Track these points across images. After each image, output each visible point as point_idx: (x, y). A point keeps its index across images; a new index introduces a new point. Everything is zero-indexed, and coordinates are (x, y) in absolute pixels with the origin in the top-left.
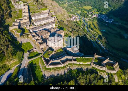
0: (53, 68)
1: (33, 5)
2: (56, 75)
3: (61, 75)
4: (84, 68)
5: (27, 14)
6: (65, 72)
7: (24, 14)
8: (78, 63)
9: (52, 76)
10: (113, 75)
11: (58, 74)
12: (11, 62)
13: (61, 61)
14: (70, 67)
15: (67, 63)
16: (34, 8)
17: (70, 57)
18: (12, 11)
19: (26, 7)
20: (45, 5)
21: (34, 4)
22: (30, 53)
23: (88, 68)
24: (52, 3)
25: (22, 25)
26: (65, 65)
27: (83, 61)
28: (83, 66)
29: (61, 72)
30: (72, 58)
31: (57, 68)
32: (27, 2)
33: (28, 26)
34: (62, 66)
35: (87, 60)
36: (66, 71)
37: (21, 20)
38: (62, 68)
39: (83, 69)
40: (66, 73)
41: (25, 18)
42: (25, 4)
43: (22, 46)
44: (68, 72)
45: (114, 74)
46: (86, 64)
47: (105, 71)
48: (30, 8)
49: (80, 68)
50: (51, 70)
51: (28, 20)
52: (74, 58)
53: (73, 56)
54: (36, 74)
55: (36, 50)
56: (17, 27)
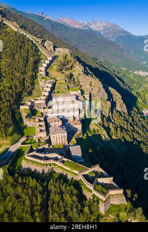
0: (31, 161)
1: (61, 83)
2: (33, 170)
3: (39, 173)
4: (70, 177)
5: (47, 94)
6: (43, 171)
7: (43, 93)
8: (65, 167)
9: (29, 170)
10: (100, 201)
11: (36, 170)
12: (5, 142)
13: (45, 157)
14: (52, 168)
15: (51, 162)
16: (61, 87)
17: (60, 157)
18: (34, 88)
19: (50, 85)
20: (81, 84)
21: (64, 81)
22: (27, 139)
23: (74, 178)
24: (91, 82)
25: (36, 106)
26: (47, 163)
27: (71, 166)
28: (68, 173)
29: (40, 169)
30: (62, 158)
31: (36, 162)
32: (57, 79)
33: (42, 108)
34: (42, 162)
35: (76, 168)
36: (46, 171)
37: (35, 100)
38: (41, 164)
39: (68, 177)
40: (45, 172)
41: (43, 98)
42: (52, 80)
43: (25, 129)
44: (48, 173)
45: (102, 201)
46: (74, 172)
47: (91, 191)
48: (55, 87)
49: (65, 174)
50: (28, 161)
51: (44, 102)
52: (65, 159)
53: (64, 157)
54: (18, 161)
55: (35, 138)
56: (27, 107)
